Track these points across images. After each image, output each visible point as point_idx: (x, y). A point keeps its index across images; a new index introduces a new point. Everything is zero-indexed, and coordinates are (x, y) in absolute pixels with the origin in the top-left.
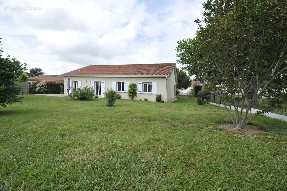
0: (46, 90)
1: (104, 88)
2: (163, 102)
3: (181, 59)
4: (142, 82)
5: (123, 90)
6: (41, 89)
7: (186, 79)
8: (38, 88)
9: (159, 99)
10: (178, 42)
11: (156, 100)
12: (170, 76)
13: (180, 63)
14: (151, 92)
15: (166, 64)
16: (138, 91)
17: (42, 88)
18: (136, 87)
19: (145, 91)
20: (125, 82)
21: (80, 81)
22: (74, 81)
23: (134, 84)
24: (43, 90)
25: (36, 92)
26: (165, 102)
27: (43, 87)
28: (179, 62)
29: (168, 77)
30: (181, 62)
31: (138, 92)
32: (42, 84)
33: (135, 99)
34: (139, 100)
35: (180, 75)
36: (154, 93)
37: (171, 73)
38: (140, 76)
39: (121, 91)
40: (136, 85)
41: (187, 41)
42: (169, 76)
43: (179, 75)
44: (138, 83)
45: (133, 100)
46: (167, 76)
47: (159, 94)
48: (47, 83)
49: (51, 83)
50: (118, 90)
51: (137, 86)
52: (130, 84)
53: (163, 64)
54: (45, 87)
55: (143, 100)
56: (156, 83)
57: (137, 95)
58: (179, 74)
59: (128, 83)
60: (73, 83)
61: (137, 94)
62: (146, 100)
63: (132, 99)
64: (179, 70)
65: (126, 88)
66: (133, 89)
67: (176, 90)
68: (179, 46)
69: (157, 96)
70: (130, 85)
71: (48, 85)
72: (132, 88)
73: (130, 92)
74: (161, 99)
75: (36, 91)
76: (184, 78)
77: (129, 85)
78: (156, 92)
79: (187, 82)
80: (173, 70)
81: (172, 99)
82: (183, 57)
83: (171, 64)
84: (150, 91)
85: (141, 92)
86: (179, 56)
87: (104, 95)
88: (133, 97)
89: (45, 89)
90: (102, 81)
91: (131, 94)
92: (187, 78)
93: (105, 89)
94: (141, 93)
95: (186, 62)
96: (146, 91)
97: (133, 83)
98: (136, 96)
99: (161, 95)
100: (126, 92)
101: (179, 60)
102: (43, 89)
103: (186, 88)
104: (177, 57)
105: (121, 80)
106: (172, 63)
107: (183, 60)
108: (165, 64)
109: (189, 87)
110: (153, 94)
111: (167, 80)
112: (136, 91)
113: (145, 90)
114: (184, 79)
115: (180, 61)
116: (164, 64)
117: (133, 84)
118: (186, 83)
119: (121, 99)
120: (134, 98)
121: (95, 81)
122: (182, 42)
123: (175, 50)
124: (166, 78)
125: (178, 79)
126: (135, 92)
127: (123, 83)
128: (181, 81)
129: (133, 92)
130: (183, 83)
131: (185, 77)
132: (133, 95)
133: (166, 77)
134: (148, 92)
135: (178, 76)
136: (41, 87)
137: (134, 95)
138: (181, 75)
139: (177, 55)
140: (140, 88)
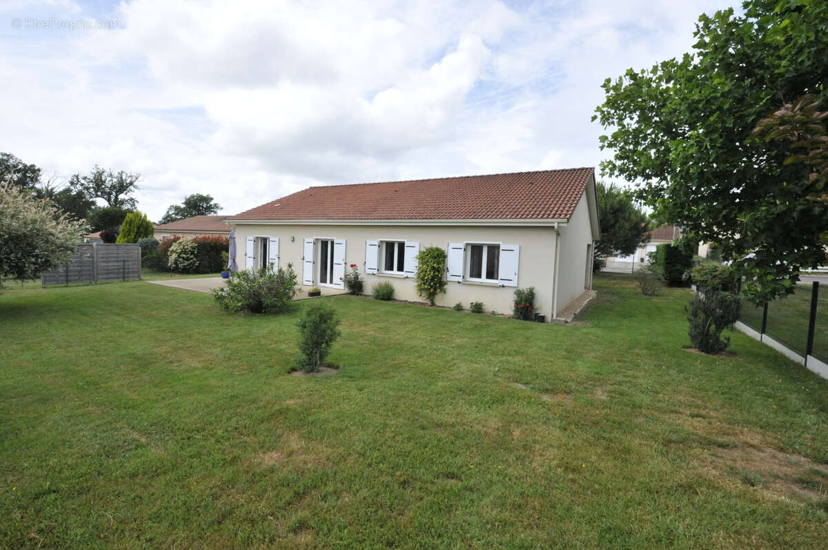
0: (195, 262)
1: (343, 263)
2: (542, 319)
3: (618, 157)
4: (465, 242)
5: (401, 268)
6: (181, 260)
7: (629, 220)
8: (174, 256)
9: (526, 307)
10: (609, 81)
11: (515, 311)
12: (568, 219)
13: (616, 173)
14: (497, 279)
15: (555, 171)
16: (449, 275)
17: (183, 258)
18: (444, 261)
19: (476, 273)
20: (405, 240)
21: (277, 239)
22: (261, 238)
23: (437, 249)
24: (186, 263)
25: (170, 267)
26: (549, 318)
27: (185, 253)
28: (611, 170)
29: (560, 225)
30: (622, 171)
31: (450, 278)
32: (184, 246)
33: (440, 300)
34: (453, 304)
35: (608, 207)
36: (506, 283)
37: (573, 211)
38: (455, 220)
39: (395, 272)
40: (443, 252)
41: (648, 75)
42: (566, 220)
43: (606, 208)
44: (452, 245)
45: (433, 304)
46: (558, 223)
47: (525, 287)
48: (196, 243)
49: (209, 244)
50: (386, 269)
51: (445, 257)
52: (423, 249)
53: (544, 172)
54: (192, 253)
55: (467, 305)
56: (516, 248)
57: (446, 287)
58: (603, 205)
59: (416, 244)
60: (258, 243)
61: (446, 284)
62: (478, 309)
63: (429, 303)
64: (604, 188)
65: (412, 262)
66: (433, 268)
67: (592, 257)
68: (611, 103)
69: (519, 293)
70: (424, 253)
71: (200, 248)
72: (428, 266)
73: (423, 279)
74: (535, 307)
75: (169, 264)
76: (624, 218)
77: (420, 252)
78: (515, 279)
79: (635, 232)
80: (584, 197)
81: (577, 296)
82: (631, 147)
83: (575, 170)
84: (492, 274)
85: (460, 279)
86: (610, 145)
87: (342, 283)
88: (432, 296)
89: (192, 259)
90: (337, 238)
91: (424, 284)
92: (633, 217)
93: (346, 264)
94: (459, 282)
95: (644, 170)
96: (479, 276)
97: (434, 246)
98: (445, 292)
99: (534, 291)
100: (410, 275)
101: (610, 162)
102: (187, 259)
103: (628, 250)
104: (602, 148)
105: (395, 237)
106: (579, 169)
107: (631, 163)
108: (551, 171)
109: (641, 246)
110: (503, 286)
111: (558, 234)
112: (445, 275)
113: (475, 269)
114: (622, 221)
115: (614, 166)
116: (547, 172)
117: (432, 249)
118: (630, 235)
119: (394, 300)
120: (436, 296)
121: (317, 239)
122: (627, 82)
123: (594, 118)
124: (553, 227)
125: (601, 222)
126: (441, 278)
127: (402, 246)
128: (613, 226)
129: (432, 279)
130: (618, 235)
131: (627, 215)
132: (432, 290)
133: (556, 225)
134: (487, 278)
135: (601, 209)
136: (180, 253)
137: (435, 289)
138: (612, 207)
139: (603, 139)
140: (457, 263)
